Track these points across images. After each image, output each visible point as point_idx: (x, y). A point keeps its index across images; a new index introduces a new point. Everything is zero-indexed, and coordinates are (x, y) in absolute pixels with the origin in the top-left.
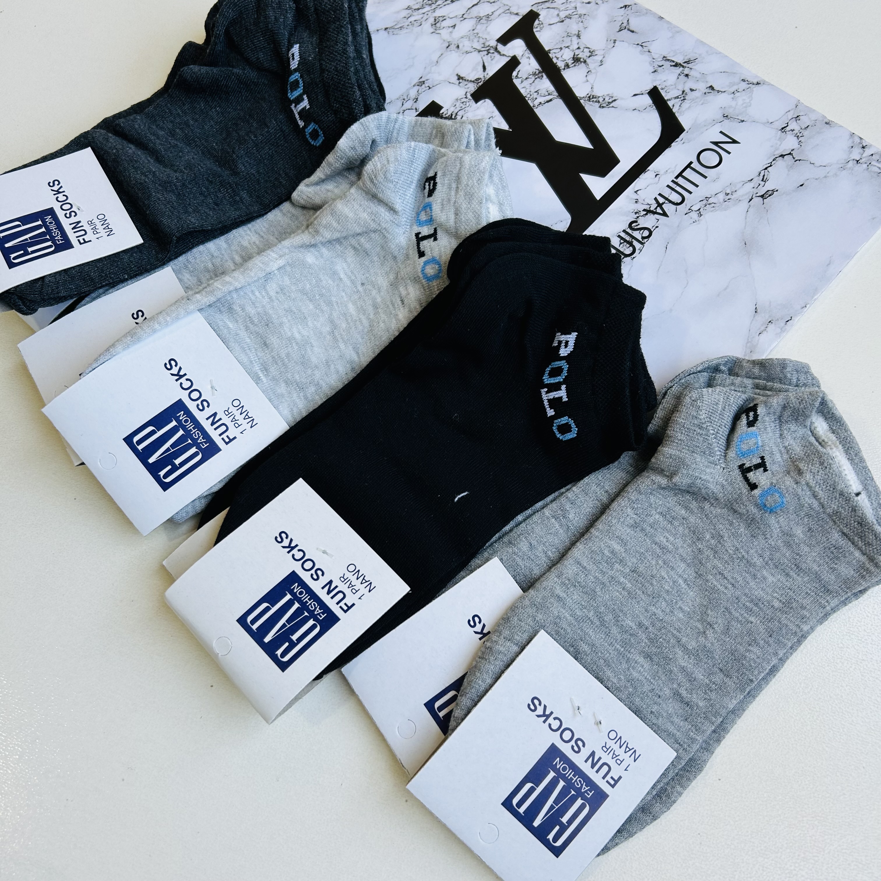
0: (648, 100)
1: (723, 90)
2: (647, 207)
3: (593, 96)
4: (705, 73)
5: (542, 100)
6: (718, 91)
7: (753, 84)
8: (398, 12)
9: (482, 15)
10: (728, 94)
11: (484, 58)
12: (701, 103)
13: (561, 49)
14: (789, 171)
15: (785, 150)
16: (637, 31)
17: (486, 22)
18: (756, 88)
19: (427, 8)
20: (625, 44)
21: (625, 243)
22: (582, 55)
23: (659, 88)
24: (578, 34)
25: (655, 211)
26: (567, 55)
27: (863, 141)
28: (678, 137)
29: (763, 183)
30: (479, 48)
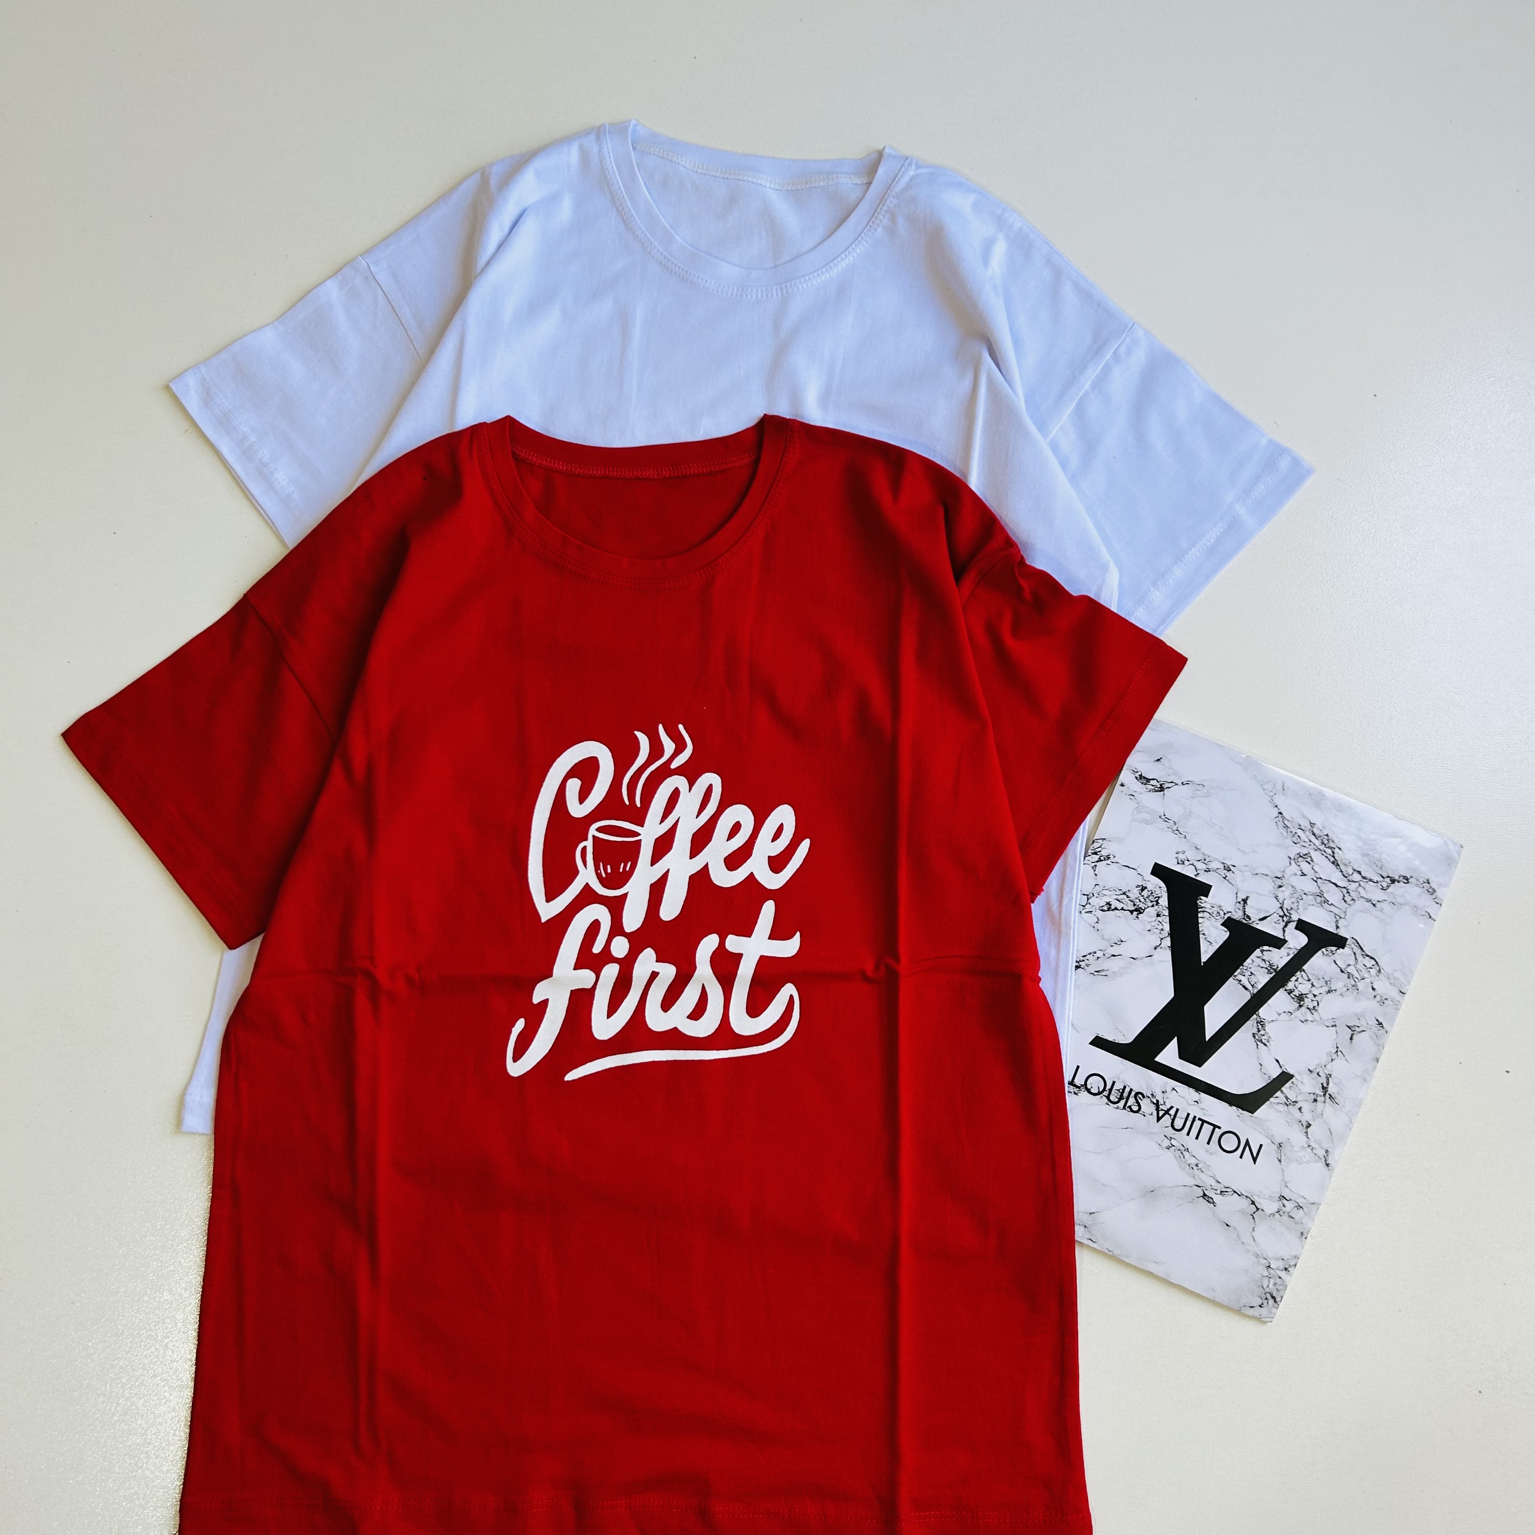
0: (1275, 1072)
1: (1309, 1136)
2: (1161, 1102)
3: (1264, 1024)
4: (1324, 1116)
5: (1245, 981)
6: (1307, 1133)
7: (1326, 1161)
8: (1304, 817)
9: (1324, 896)
10: (1306, 1142)
11: (1275, 914)
12: (1288, 1120)
13: (1309, 980)
14: (1239, 1211)
15: (1260, 1203)
16: (1353, 1043)
17: (1319, 901)
18: (1322, 1164)
19: (1317, 843)
20: (1334, 1036)
21: (1120, 1094)
22: (1307, 1002)
23: (1293, 1080)
24: (1332, 991)
25: (1160, 1109)
26: (1304, 988)
27: (1293, 1268)
28: (1243, 1110)
29: (1219, 1193)
30: (1285, 906)
